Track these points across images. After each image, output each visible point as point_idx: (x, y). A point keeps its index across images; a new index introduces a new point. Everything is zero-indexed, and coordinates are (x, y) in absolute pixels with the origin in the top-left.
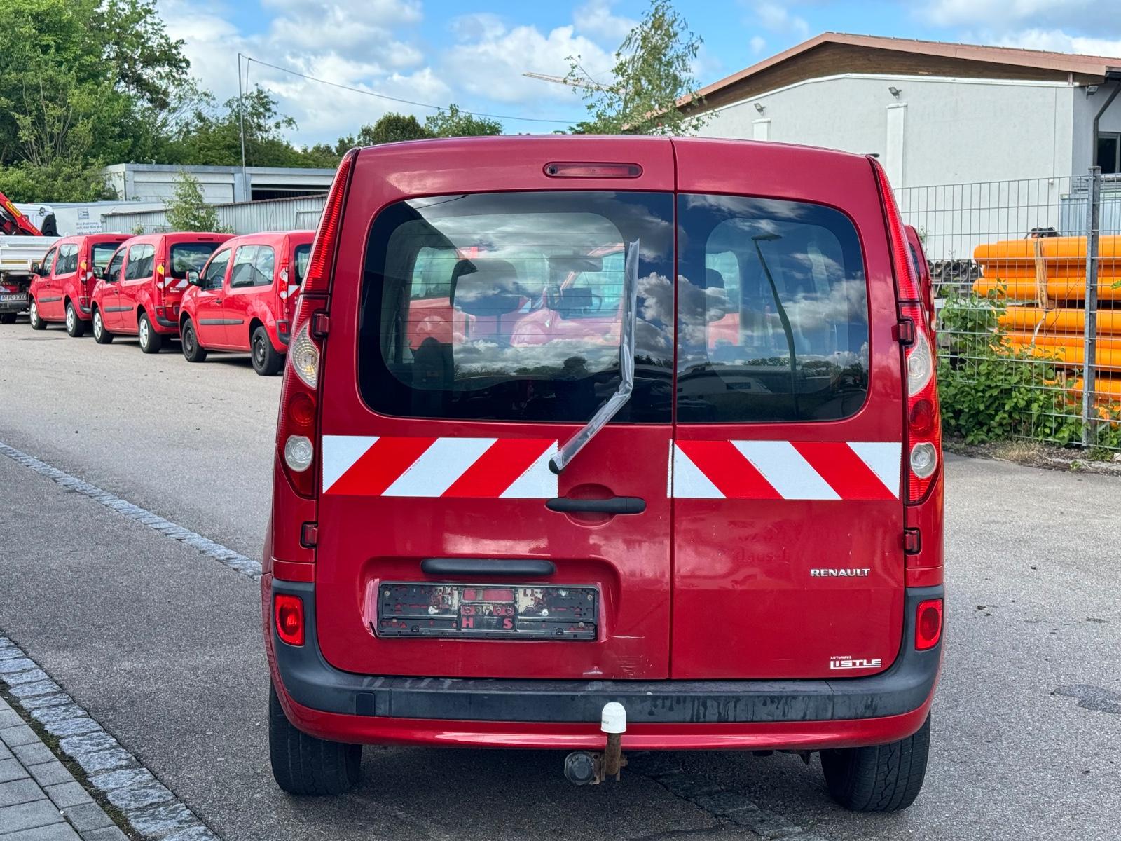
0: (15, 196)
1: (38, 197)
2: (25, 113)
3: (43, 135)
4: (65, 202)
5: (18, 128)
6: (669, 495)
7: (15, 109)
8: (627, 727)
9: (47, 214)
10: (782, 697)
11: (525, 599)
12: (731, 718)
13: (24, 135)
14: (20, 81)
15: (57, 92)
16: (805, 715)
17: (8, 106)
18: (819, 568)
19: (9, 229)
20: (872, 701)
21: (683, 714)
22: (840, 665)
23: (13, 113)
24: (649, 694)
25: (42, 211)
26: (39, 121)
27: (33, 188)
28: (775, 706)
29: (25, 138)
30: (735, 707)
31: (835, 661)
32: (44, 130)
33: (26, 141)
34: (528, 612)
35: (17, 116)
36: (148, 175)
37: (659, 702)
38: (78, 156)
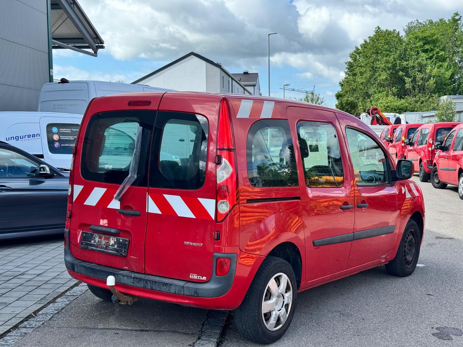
0: (399, 110)
1: (408, 110)
2: (409, 77)
3: (415, 86)
4: (419, 112)
5: (405, 83)
6: (147, 211)
7: (405, 76)
8: (115, 284)
9: (397, 117)
10: (168, 284)
11: (112, 241)
12: (154, 289)
13: (407, 86)
14: (407, 65)
15: (422, 68)
16: (175, 292)
17: (402, 75)
18: (187, 241)
19: (381, 123)
20: (196, 291)
21: (141, 285)
22: (193, 277)
23: (404, 77)
24: (133, 276)
25: (395, 116)
26: (414, 80)
27: (407, 107)
28: (166, 287)
29: (407, 87)
30: (155, 285)
31: (191, 275)
32: (416, 84)
33: (408, 88)
34: (112, 245)
35: (406, 78)
36: (457, 99)
37: (135, 279)
38: (428, 93)
